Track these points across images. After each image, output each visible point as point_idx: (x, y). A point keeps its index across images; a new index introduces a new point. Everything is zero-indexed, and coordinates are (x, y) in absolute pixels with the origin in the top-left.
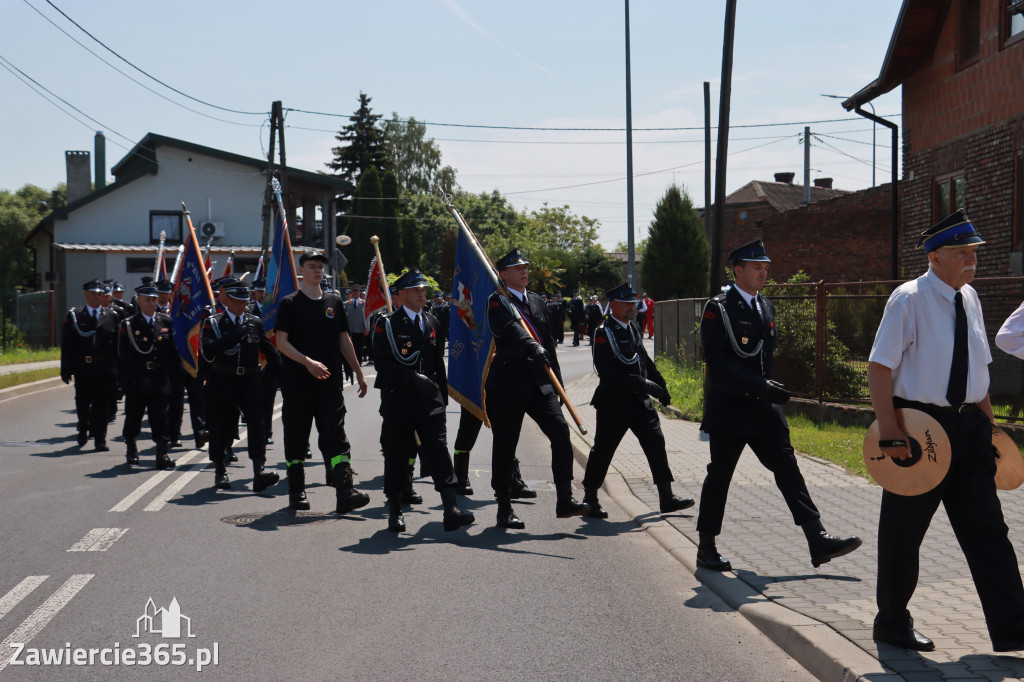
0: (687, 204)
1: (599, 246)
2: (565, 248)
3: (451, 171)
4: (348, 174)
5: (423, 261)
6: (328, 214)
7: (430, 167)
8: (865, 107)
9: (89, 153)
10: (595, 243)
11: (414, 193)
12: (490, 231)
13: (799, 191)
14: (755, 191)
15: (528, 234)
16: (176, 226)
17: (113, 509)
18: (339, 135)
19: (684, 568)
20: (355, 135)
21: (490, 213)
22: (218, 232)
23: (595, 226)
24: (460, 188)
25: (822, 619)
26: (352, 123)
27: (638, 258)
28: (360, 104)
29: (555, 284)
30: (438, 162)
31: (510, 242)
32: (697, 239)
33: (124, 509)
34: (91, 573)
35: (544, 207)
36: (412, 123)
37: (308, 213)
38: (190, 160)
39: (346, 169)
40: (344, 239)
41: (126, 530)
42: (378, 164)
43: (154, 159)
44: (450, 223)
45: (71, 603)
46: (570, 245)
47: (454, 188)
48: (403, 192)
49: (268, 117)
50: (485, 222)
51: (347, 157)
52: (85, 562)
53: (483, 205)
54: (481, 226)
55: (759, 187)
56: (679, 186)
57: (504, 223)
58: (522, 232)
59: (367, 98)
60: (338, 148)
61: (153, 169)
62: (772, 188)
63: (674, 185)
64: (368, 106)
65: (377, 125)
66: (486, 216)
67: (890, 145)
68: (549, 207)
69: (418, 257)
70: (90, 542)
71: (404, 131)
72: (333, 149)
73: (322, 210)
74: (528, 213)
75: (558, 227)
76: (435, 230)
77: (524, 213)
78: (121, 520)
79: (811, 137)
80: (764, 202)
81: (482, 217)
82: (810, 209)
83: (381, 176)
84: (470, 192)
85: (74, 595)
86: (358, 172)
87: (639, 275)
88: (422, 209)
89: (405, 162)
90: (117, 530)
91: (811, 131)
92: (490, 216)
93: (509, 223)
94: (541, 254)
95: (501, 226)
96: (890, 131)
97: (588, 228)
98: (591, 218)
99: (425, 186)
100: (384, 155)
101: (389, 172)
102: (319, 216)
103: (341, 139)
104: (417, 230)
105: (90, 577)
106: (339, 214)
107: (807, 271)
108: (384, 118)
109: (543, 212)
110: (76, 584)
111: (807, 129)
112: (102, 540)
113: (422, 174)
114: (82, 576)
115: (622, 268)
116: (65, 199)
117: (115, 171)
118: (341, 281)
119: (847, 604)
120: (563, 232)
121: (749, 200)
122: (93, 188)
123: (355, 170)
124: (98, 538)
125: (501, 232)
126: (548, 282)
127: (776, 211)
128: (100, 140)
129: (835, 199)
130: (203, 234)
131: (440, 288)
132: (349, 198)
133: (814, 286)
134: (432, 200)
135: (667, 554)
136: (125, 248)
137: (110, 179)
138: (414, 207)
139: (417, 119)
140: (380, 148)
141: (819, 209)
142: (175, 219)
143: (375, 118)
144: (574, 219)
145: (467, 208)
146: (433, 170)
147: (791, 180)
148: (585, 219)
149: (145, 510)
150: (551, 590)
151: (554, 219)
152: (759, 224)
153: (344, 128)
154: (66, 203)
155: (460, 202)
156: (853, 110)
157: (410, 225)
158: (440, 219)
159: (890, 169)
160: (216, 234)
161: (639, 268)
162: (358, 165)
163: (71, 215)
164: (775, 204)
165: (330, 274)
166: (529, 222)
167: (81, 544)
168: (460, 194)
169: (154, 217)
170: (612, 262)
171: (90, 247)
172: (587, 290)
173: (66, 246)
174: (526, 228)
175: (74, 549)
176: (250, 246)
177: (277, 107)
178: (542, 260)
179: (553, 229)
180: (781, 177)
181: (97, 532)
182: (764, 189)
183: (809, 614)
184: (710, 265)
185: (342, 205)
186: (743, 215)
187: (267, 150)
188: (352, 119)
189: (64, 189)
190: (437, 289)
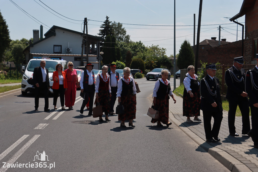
0: (189, 45)
1: (166, 55)
2: (157, 56)
3: (129, 36)
4: (103, 36)
5: (122, 59)
6: (98, 46)
7: (124, 35)
8: (235, 20)
9: (39, 30)
10: (165, 55)
11: (119, 41)
12: (138, 51)
13: (217, 42)
14: (206, 42)
15: (148, 52)
16: (60, 49)
17: (45, 119)
18: (101, 26)
19: (188, 136)
20: (105, 27)
21: (139, 47)
22: (71, 51)
23: (165, 50)
24: (131, 40)
25: (224, 150)
26: (104, 24)
27: (176, 59)
28: (106, 19)
29: (155, 65)
30: (126, 34)
31: (143, 54)
32: (191, 54)
33: (47, 119)
34: (40, 134)
35: (152, 45)
36: (119, 23)
37: (93, 46)
38: (64, 32)
39: (103, 35)
40: (102, 53)
41: (48, 124)
42: (110, 34)
43: (55, 32)
44: (128, 49)
45: (35, 142)
46: (159, 55)
47: (129, 41)
48: (116, 41)
49: (83, 22)
50: (137, 49)
51: (103, 32)
52: (38, 132)
53: (137, 45)
54: (136, 50)
55: (207, 41)
56: (187, 40)
57: (142, 49)
58: (147, 52)
59: (108, 17)
60: (101, 30)
61: (54, 35)
62: (210, 41)
63: (186, 40)
64: (108, 19)
65: (110, 24)
66: (137, 47)
67: (242, 30)
68: (153, 45)
69: (120, 58)
70: (39, 127)
71: (117, 26)
72: (99, 30)
73: (96, 45)
74: (148, 47)
75: (156, 51)
76: (125, 51)
77: (147, 47)
78: (47, 122)
79: (221, 28)
80: (208, 45)
81: (137, 48)
82: (220, 47)
83: (111, 37)
84: (133, 41)
85: (36, 140)
86: (105, 36)
87: (177, 63)
88: (121, 46)
89: (117, 33)
90: (46, 124)
91: (221, 27)
92: (139, 48)
93: (143, 49)
94: (151, 57)
95: (141, 50)
96: (242, 26)
97: (163, 51)
98: (164, 48)
99: (122, 40)
100: (112, 32)
101: (113, 36)
102: (96, 47)
103: (101, 28)
104: (120, 51)
105: (40, 135)
106: (100, 47)
107: (220, 62)
108: (112, 22)
109: (152, 47)
110: (36, 137)
111: (220, 26)
112: (42, 126)
113: (121, 37)
114: (37, 135)
115: (172, 61)
116: (33, 42)
117: (45, 35)
118: (101, 63)
119: (230, 146)
120: (157, 52)
121: (205, 44)
122: (40, 39)
123: (105, 35)
124: (41, 126)
125: (141, 51)
126: (153, 64)
127: (212, 47)
128: (41, 27)
129: (227, 44)
130: (67, 51)
131: (126, 65)
132: (103, 42)
133: (222, 66)
134: (124, 43)
135: (184, 133)
136: (47, 54)
137: (44, 37)
138: (119, 45)
139: (120, 23)
140: (111, 30)
141: (223, 46)
142: (60, 47)
143: (110, 22)
144: (160, 48)
145: (133, 45)
146: (124, 36)
147: (216, 39)
148: (163, 49)
149: (53, 119)
150: (154, 141)
151: (155, 49)
152: (207, 50)
153: (102, 25)
154: (33, 43)
155: (131, 44)
156: (232, 21)
157: (118, 50)
158: (126, 48)
159: (242, 37)
160: (70, 51)
161: (176, 61)
162: (105, 34)
163: (34, 46)
164: (211, 45)
165: (98, 61)
166: (148, 49)
167: (37, 127)
168: (131, 42)
169: (55, 47)
170: (169, 60)
171: (39, 54)
172: (163, 66)
173: (33, 54)
174: (147, 51)
175: (36, 128)
176: (78, 54)
177: (86, 19)
178: (152, 59)
179: (154, 51)
180: (213, 38)
181: (41, 124)
182: (208, 41)
183: (221, 149)
184: (195, 60)
185: (101, 44)
186: (203, 48)
187: (83, 30)
188: (104, 22)
189: (33, 39)
190: (125, 66)
